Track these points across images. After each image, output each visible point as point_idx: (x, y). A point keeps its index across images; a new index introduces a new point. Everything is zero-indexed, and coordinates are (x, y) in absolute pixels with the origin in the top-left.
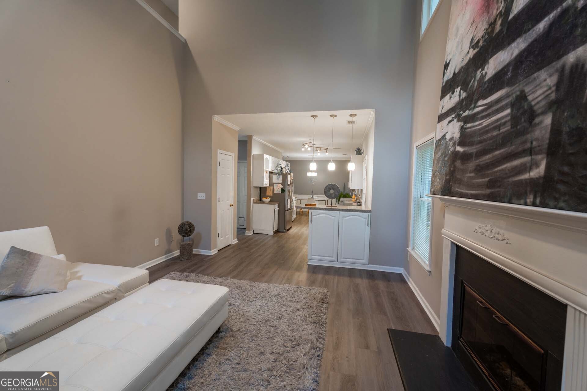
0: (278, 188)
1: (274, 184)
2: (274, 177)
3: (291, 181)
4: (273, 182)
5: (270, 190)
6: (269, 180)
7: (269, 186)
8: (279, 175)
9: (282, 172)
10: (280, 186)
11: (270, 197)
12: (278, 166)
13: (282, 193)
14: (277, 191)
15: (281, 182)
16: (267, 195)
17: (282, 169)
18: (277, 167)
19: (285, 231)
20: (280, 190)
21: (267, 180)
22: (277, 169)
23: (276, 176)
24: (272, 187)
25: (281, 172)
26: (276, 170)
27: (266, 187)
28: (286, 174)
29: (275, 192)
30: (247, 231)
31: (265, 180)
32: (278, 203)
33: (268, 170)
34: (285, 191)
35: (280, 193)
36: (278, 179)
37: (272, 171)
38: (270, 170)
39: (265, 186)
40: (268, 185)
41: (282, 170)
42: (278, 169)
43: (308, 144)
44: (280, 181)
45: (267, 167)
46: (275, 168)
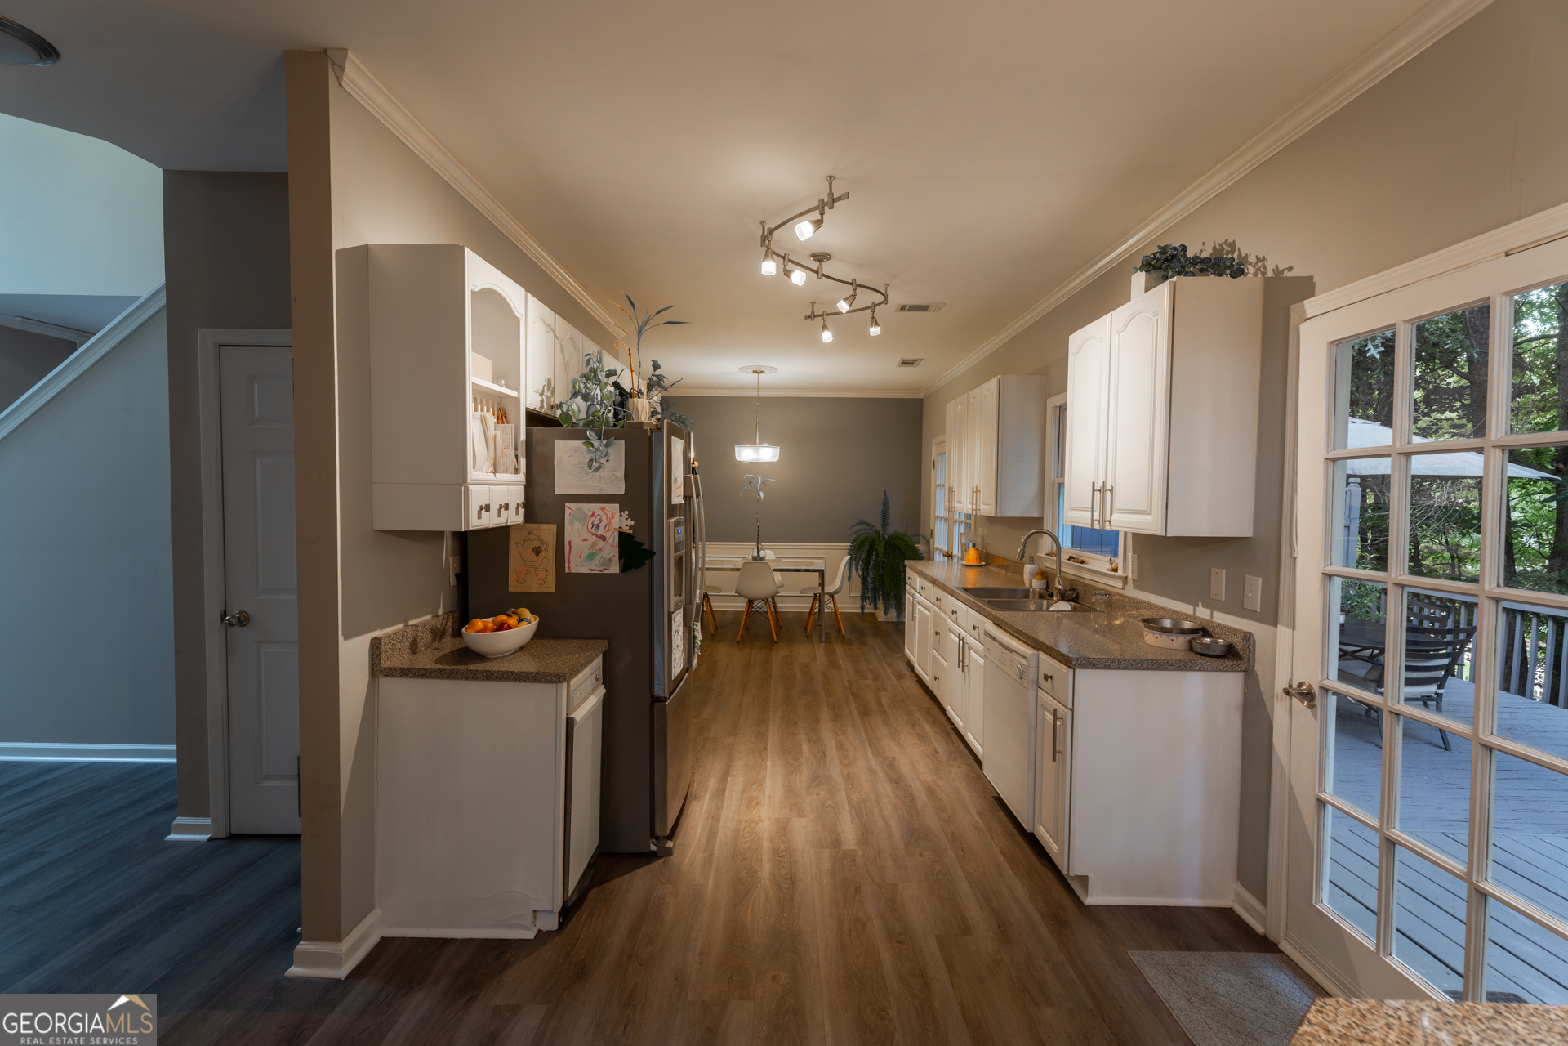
0: (601, 531)
1: (571, 509)
2: (567, 454)
3: (686, 481)
4: (559, 490)
5: (537, 551)
6: (521, 477)
7: (529, 518)
8: (606, 435)
9: (629, 416)
10: (616, 520)
11: (534, 602)
12: (592, 376)
13: (624, 569)
14: (591, 557)
15: (620, 489)
16: (513, 587)
17: (623, 394)
18: (586, 377)
19: (653, 848)
20: (611, 550)
21: (500, 477)
22: (586, 397)
23: (579, 444)
24: (547, 531)
25: (616, 415)
26: (579, 400)
27: (500, 534)
28: (659, 429)
29: (577, 565)
30: (312, 938)
31: (478, 471)
32: (603, 645)
33: (517, 400)
34: (650, 554)
35: (615, 569)
36: (593, 466)
37: (545, 410)
38: (530, 398)
39: (490, 520)
40: (515, 517)
41: (623, 404)
42: (597, 392)
43: (816, 215)
44: (612, 477)
45: (508, 372)
46: (574, 383)
